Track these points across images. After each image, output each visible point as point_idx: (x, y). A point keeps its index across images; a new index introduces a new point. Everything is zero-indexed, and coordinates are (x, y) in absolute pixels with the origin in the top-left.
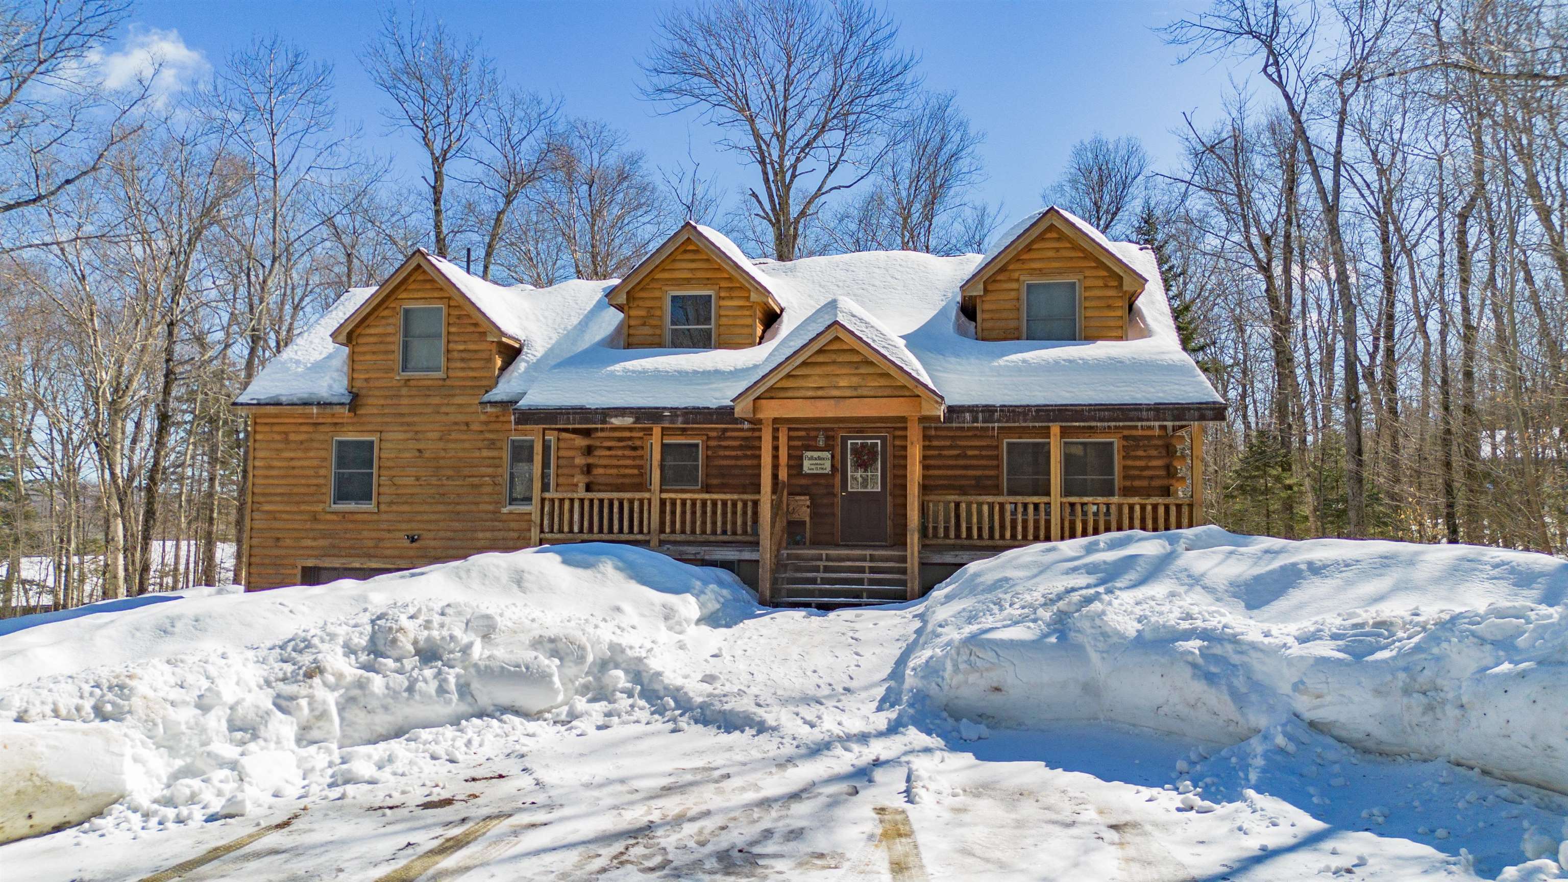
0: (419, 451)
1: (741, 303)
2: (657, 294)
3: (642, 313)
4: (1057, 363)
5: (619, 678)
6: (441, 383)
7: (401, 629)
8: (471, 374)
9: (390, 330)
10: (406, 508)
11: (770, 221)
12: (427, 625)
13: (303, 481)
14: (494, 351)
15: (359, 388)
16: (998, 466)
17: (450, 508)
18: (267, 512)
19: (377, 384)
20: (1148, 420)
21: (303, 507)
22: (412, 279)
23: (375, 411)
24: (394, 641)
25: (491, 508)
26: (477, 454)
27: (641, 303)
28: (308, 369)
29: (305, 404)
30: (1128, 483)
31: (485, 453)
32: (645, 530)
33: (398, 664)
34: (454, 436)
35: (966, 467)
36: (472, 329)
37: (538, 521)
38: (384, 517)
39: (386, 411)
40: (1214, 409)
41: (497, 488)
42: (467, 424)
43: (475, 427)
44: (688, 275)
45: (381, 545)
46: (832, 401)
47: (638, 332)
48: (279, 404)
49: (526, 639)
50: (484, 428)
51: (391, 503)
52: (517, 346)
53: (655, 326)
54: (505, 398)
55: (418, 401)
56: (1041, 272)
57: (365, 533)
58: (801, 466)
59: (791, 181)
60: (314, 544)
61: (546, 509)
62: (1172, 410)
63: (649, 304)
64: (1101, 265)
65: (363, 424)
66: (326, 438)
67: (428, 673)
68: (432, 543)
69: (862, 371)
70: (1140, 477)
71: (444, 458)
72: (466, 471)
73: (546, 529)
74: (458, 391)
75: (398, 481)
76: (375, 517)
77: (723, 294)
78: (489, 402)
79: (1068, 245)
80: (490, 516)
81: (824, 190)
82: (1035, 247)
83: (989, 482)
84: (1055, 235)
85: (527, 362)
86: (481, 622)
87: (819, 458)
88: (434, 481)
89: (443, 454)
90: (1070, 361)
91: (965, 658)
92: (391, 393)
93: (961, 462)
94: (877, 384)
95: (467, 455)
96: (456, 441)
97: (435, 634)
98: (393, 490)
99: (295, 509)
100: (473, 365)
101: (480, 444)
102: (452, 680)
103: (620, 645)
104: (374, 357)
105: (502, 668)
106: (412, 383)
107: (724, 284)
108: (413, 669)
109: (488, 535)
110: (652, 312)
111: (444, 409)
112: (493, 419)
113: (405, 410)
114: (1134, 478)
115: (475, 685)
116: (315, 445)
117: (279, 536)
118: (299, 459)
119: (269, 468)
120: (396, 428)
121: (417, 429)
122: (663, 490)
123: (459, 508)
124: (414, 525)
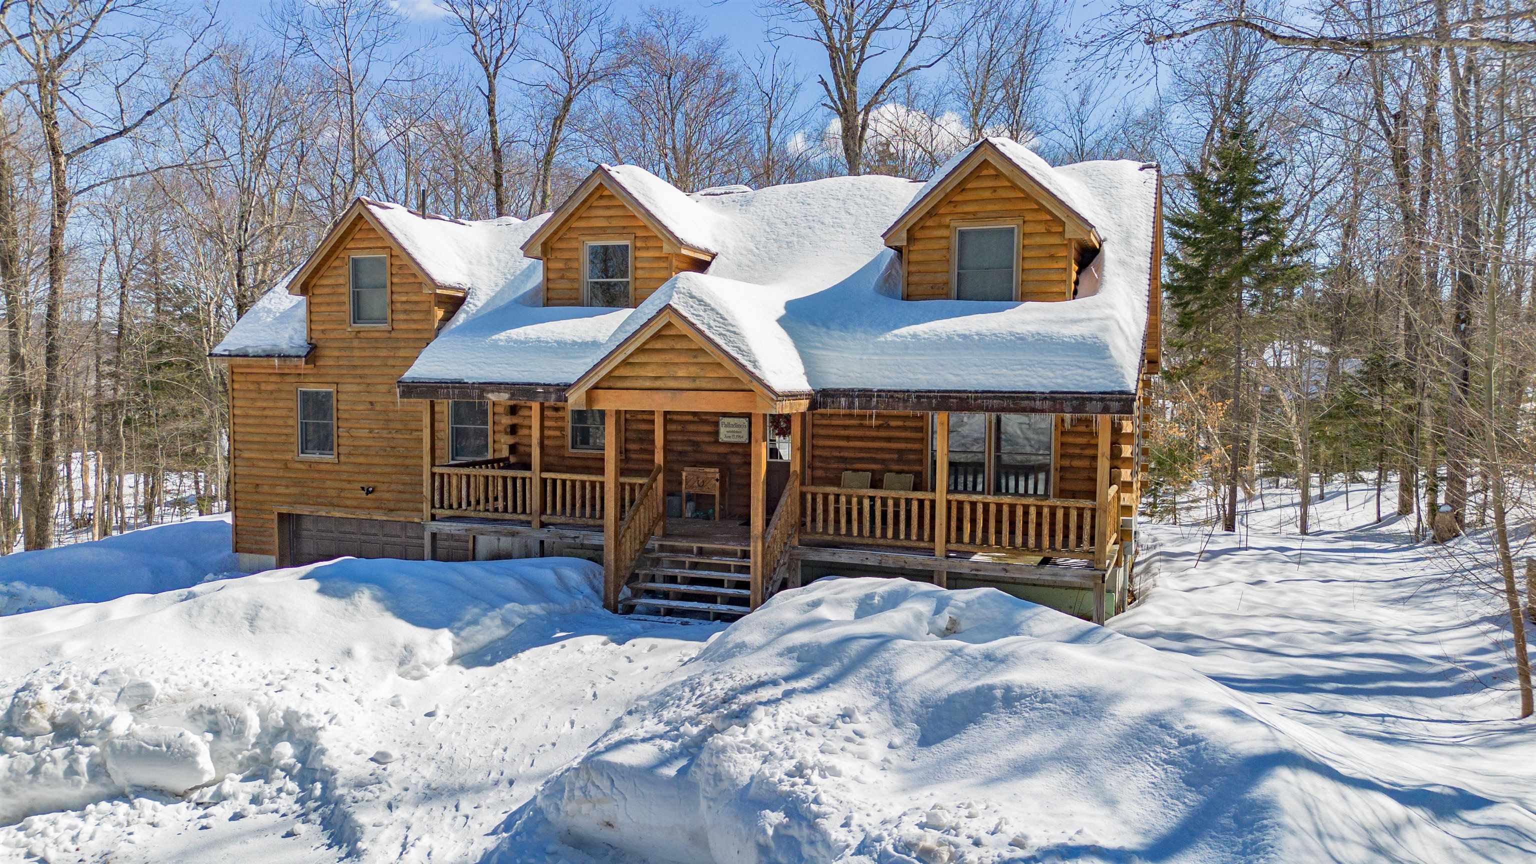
0: (371, 403)
1: (657, 254)
2: (574, 244)
3: (561, 265)
5: (286, 751)
6: (387, 335)
7: (39, 705)
8: (414, 326)
9: (341, 281)
10: (361, 460)
11: (838, 111)
12: (73, 698)
13: (275, 431)
14: (433, 303)
15: (316, 340)
16: (922, 439)
17: (399, 461)
18: (245, 458)
19: (332, 335)
20: (1043, 410)
21: (276, 456)
22: (355, 228)
23: (331, 363)
24: (28, 717)
27: (559, 255)
28: (277, 319)
29: (268, 356)
30: (1066, 463)
32: (528, 511)
33: (29, 743)
35: (889, 439)
36: (412, 280)
37: (429, 497)
38: (344, 468)
39: (341, 363)
40: (1119, 400)
44: (605, 224)
45: (342, 495)
46: (669, 394)
47: (558, 286)
48: (246, 356)
49: (183, 709)
51: (350, 454)
52: (461, 295)
53: (573, 280)
55: (367, 353)
56: (974, 217)
57: (329, 483)
58: (717, 433)
60: (288, 491)
61: (437, 484)
62: (1071, 400)
63: (567, 255)
64: (1042, 208)
65: (322, 375)
66: (292, 388)
67: (60, 752)
68: (386, 495)
69: (701, 360)
70: (1080, 457)
71: (393, 411)
72: (413, 425)
73: (437, 505)
74: (402, 344)
75: (355, 433)
76: (337, 468)
77: (638, 244)
79: (1007, 184)
81: (901, 71)
82: (969, 186)
83: (912, 457)
84: (992, 172)
85: (467, 313)
86: (135, 692)
87: (736, 425)
88: (385, 434)
89: (391, 407)
90: (964, 337)
91: (582, 783)
92: (344, 345)
93: (883, 433)
94: (716, 375)
97: (77, 707)
98: (350, 442)
99: (269, 457)
100: (415, 316)
102: (84, 760)
103: (296, 713)
104: (329, 309)
105: (141, 747)
106: (362, 335)
107: (640, 233)
108: (44, 748)
110: (570, 264)
111: (391, 362)
113: (357, 362)
114: (1072, 457)
115: (110, 765)
116: (284, 395)
117: (257, 482)
118: (270, 408)
119: (247, 416)
120: (350, 380)
121: (369, 381)
122: (542, 470)
123: (407, 461)
124: (370, 477)
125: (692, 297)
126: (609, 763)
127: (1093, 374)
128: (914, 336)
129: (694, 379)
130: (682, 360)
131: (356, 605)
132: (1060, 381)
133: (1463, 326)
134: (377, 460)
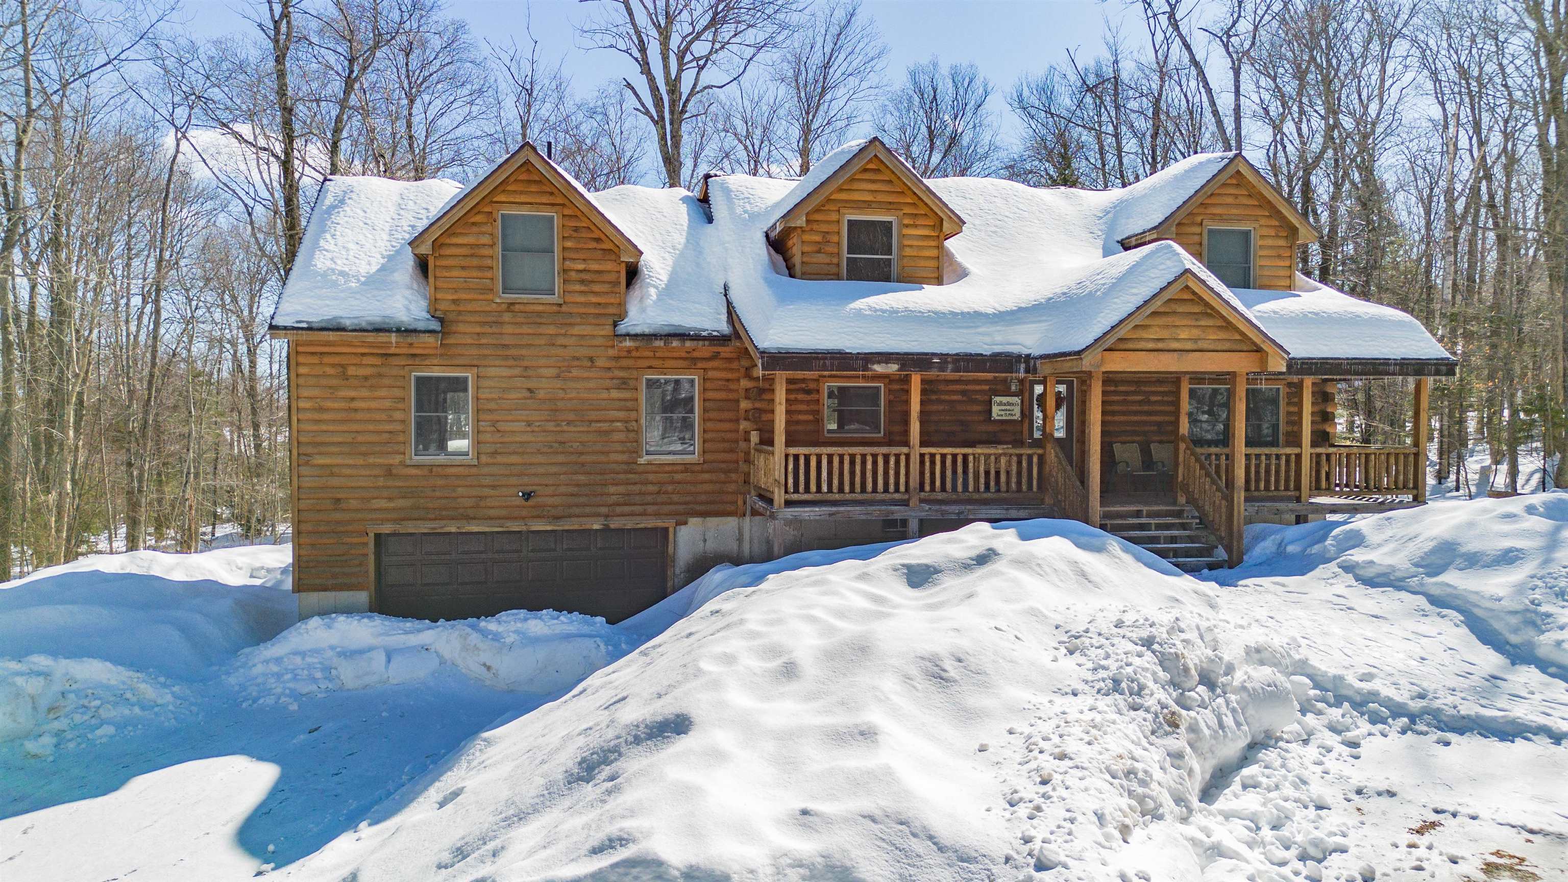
0: (530, 390)
1: (926, 232)
2: (835, 217)
3: (817, 238)
6: (555, 308)
8: (594, 299)
9: (485, 240)
10: (514, 459)
13: (371, 427)
14: (623, 273)
15: (445, 312)
17: (573, 458)
18: (318, 465)
19: (470, 307)
20: (1394, 374)
21: (372, 460)
22: (512, 179)
23: (469, 341)
25: (624, 457)
26: (605, 395)
27: (815, 227)
28: (363, 284)
29: (378, 330)
30: (1290, 429)
31: (615, 394)
32: (902, 488)
34: (575, 372)
35: (1149, 413)
36: (593, 245)
37: (782, 481)
38: (485, 470)
39: (484, 341)
40: (1446, 365)
41: (632, 435)
42: (591, 359)
43: (600, 363)
44: (868, 197)
45: (482, 504)
46: (1176, 354)
47: (814, 260)
48: (341, 329)
50: (613, 364)
51: (495, 453)
53: (830, 254)
54: (647, 331)
55: (525, 329)
56: (1221, 218)
57: (460, 490)
58: (990, 411)
60: (392, 505)
63: (824, 228)
64: (1274, 215)
65: (452, 356)
66: (402, 373)
67: (1220, 702)
68: (550, 501)
69: (1203, 323)
71: (563, 399)
72: (593, 415)
73: (790, 489)
74: (578, 320)
75: (502, 426)
76: (474, 471)
77: (906, 221)
78: (628, 335)
79: (1246, 193)
80: (625, 467)
82: (1223, 192)
83: (1169, 428)
84: (1241, 180)
87: (1009, 404)
88: (551, 426)
89: (561, 394)
92: (490, 319)
93: (1146, 408)
94: (1215, 337)
95: (591, 396)
96: (577, 379)
97: (1197, 656)
98: (497, 437)
99: (361, 462)
100: (597, 288)
101: (608, 383)
104: (464, 274)
106: (516, 307)
107: (907, 210)
108: (1210, 701)
109: (621, 489)
110: (828, 237)
111: (561, 341)
112: (625, 354)
113: (507, 340)
114: (1294, 423)
116: (386, 381)
117: (339, 496)
118: (363, 399)
119: (321, 409)
120: (497, 363)
121: (526, 363)
122: (923, 444)
123: (583, 458)
124: (526, 480)
130: (1185, 323)
132: (1403, 350)
134: (541, 459)
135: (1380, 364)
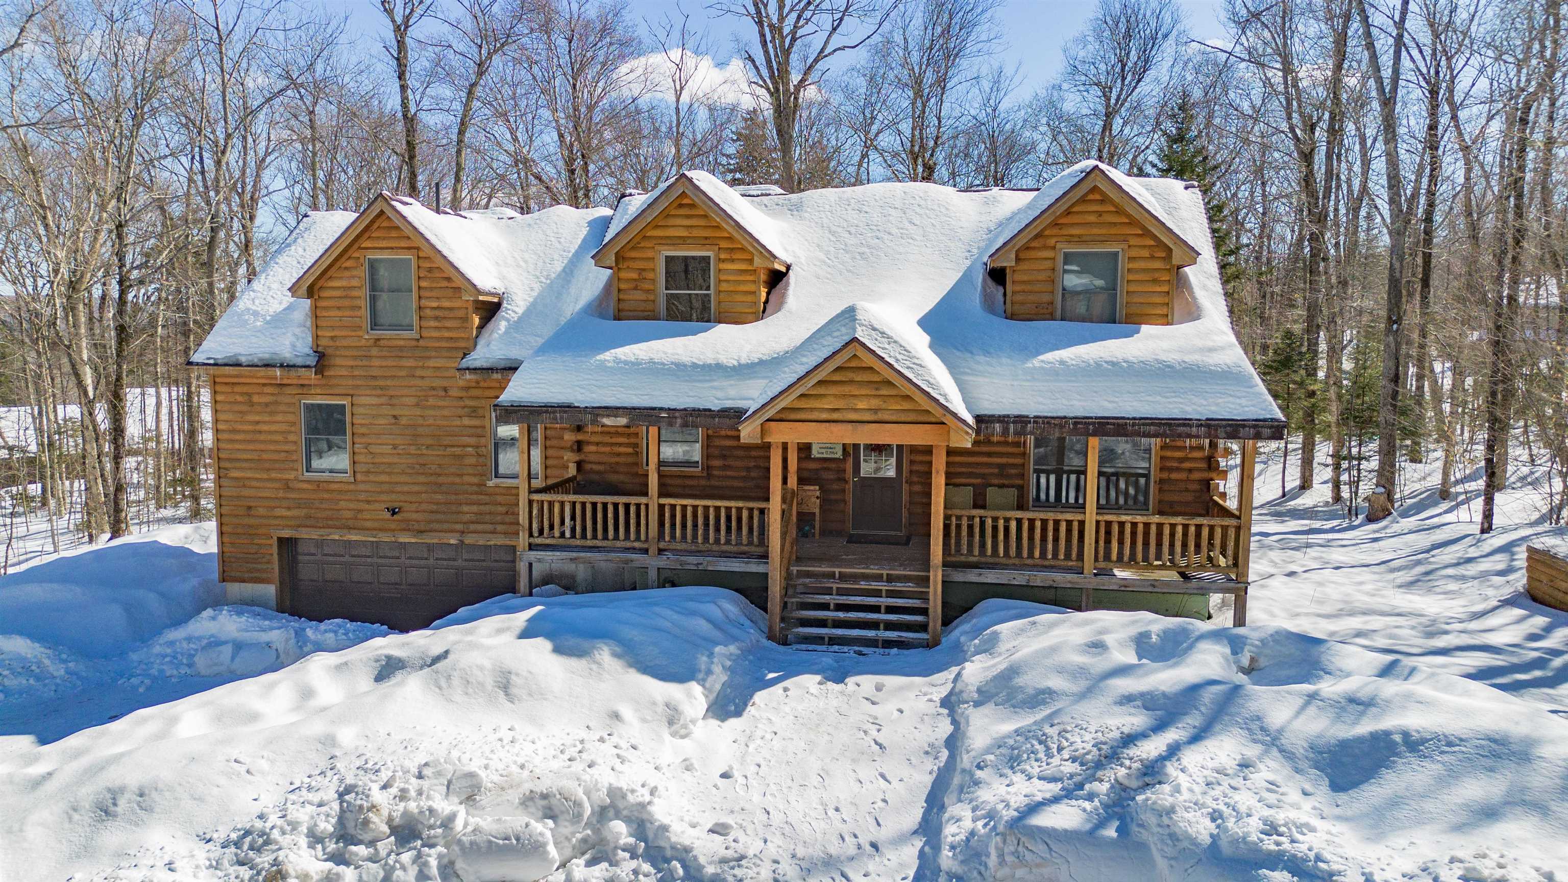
0: (395, 417)
1: (743, 267)
2: (650, 254)
3: (634, 275)
4: (1098, 365)
5: (620, 830)
6: (414, 343)
7: (373, 807)
8: (447, 334)
9: (355, 283)
10: (383, 478)
11: (768, 89)
12: (403, 796)
13: (272, 447)
14: (471, 309)
15: (325, 347)
16: (1024, 454)
17: (432, 479)
18: (233, 478)
19: (345, 343)
20: (1197, 437)
21: (274, 475)
22: (376, 225)
23: (345, 373)
24: (366, 822)
25: (475, 480)
26: (458, 422)
27: (632, 264)
28: (268, 323)
29: (267, 365)
30: (1165, 475)
31: (466, 421)
32: (643, 537)
33: (371, 850)
34: (431, 401)
35: (989, 454)
36: (445, 284)
37: (527, 525)
38: (362, 487)
39: (356, 373)
40: (1271, 427)
41: (481, 460)
42: (445, 389)
43: (454, 392)
44: (683, 233)
45: (360, 516)
46: (850, 426)
47: (631, 297)
48: (239, 365)
49: (514, 796)
50: (464, 394)
51: (368, 472)
52: (496, 300)
53: (648, 291)
54: (485, 365)
55: (390, 363)
56: (1080, 239)
57: (342, 504)
58: (809, 449)
59: (792, 45)
60: (289, 513)
61: (535, 512)
62: (1225, 427)
63: (641, 265)
64: (1147, 233)
65: (332, 386)
66: (294, 401)
67: (407, 857)
68: (415, 516)
69: (884, 392)
70: (1178, 469)
71: (422, 425)
72: (447, 441)
73: (536, 534)
74: (433, 354)
75: (373, 449)
76: (352, 487)
77: (723, 256)
78: (468, 369)
79: (1113, 209)
80: (475, 488)
81: (826, 52)
82: (1074, 210)
83: (1013, 471)
84: (1098, 197)
85: (508, 320)
86: (464, 783)
88: (413, 450)
89: (420, 421)
90: (1113, 364)
91: (1012, 849)
92: (360, 353)
93: (985, 449)
94: (900, 408)
95: (445, 423)
96: (433, 407)
97: (412, 806)
98: (369, 459)
99: (265, 476)
100: (448, 324)
101: (460, 412)
102: (433, 862)
103: (620, 789)
104: (340, 313)
105: (490, 842)
106: (382, 343)
107: (724, 244)
108: (389, 855)
109: (475, 508)
110: (644, 274)
111: (419, 373)
112: (474, 384)
113: (375, 372)
114: (1171, 470)
115: (460, 865)
116: (282, 408)
117: (252, 504)
118: (265, 422)
119: (234, 431)
120: (368, 392)
121: (391, 393)
123: (441, 479)
124: (394, 497)
125: (874, 329)
126: (1040, 829)
127: (1243, 401)
128: (1062, 362)
129: (876, 411)
130: (863, 392)
131: (599, 664)
132: (1213, 408)
133: (1395, 326)
134: (403, 478)
135: (1179, 425)
